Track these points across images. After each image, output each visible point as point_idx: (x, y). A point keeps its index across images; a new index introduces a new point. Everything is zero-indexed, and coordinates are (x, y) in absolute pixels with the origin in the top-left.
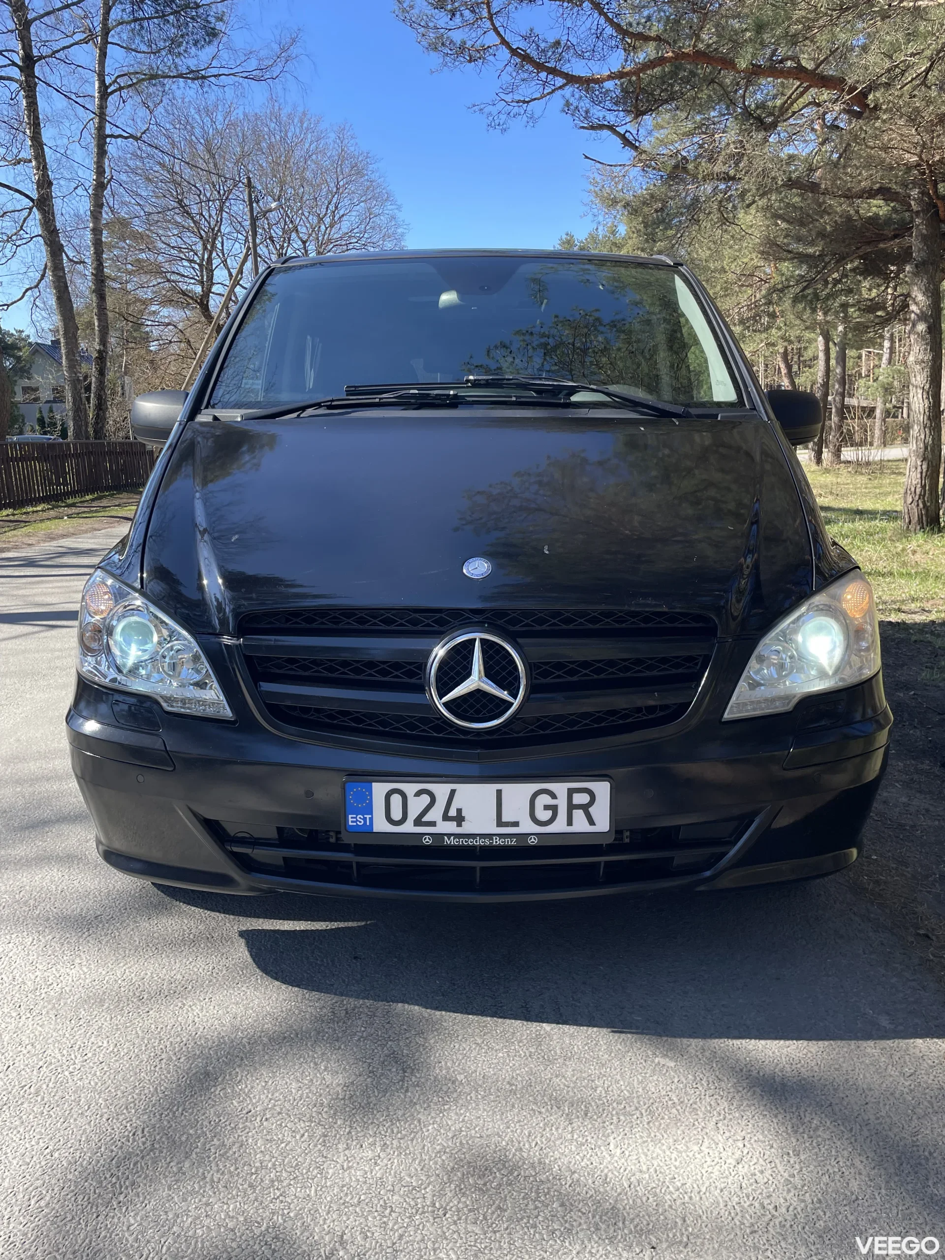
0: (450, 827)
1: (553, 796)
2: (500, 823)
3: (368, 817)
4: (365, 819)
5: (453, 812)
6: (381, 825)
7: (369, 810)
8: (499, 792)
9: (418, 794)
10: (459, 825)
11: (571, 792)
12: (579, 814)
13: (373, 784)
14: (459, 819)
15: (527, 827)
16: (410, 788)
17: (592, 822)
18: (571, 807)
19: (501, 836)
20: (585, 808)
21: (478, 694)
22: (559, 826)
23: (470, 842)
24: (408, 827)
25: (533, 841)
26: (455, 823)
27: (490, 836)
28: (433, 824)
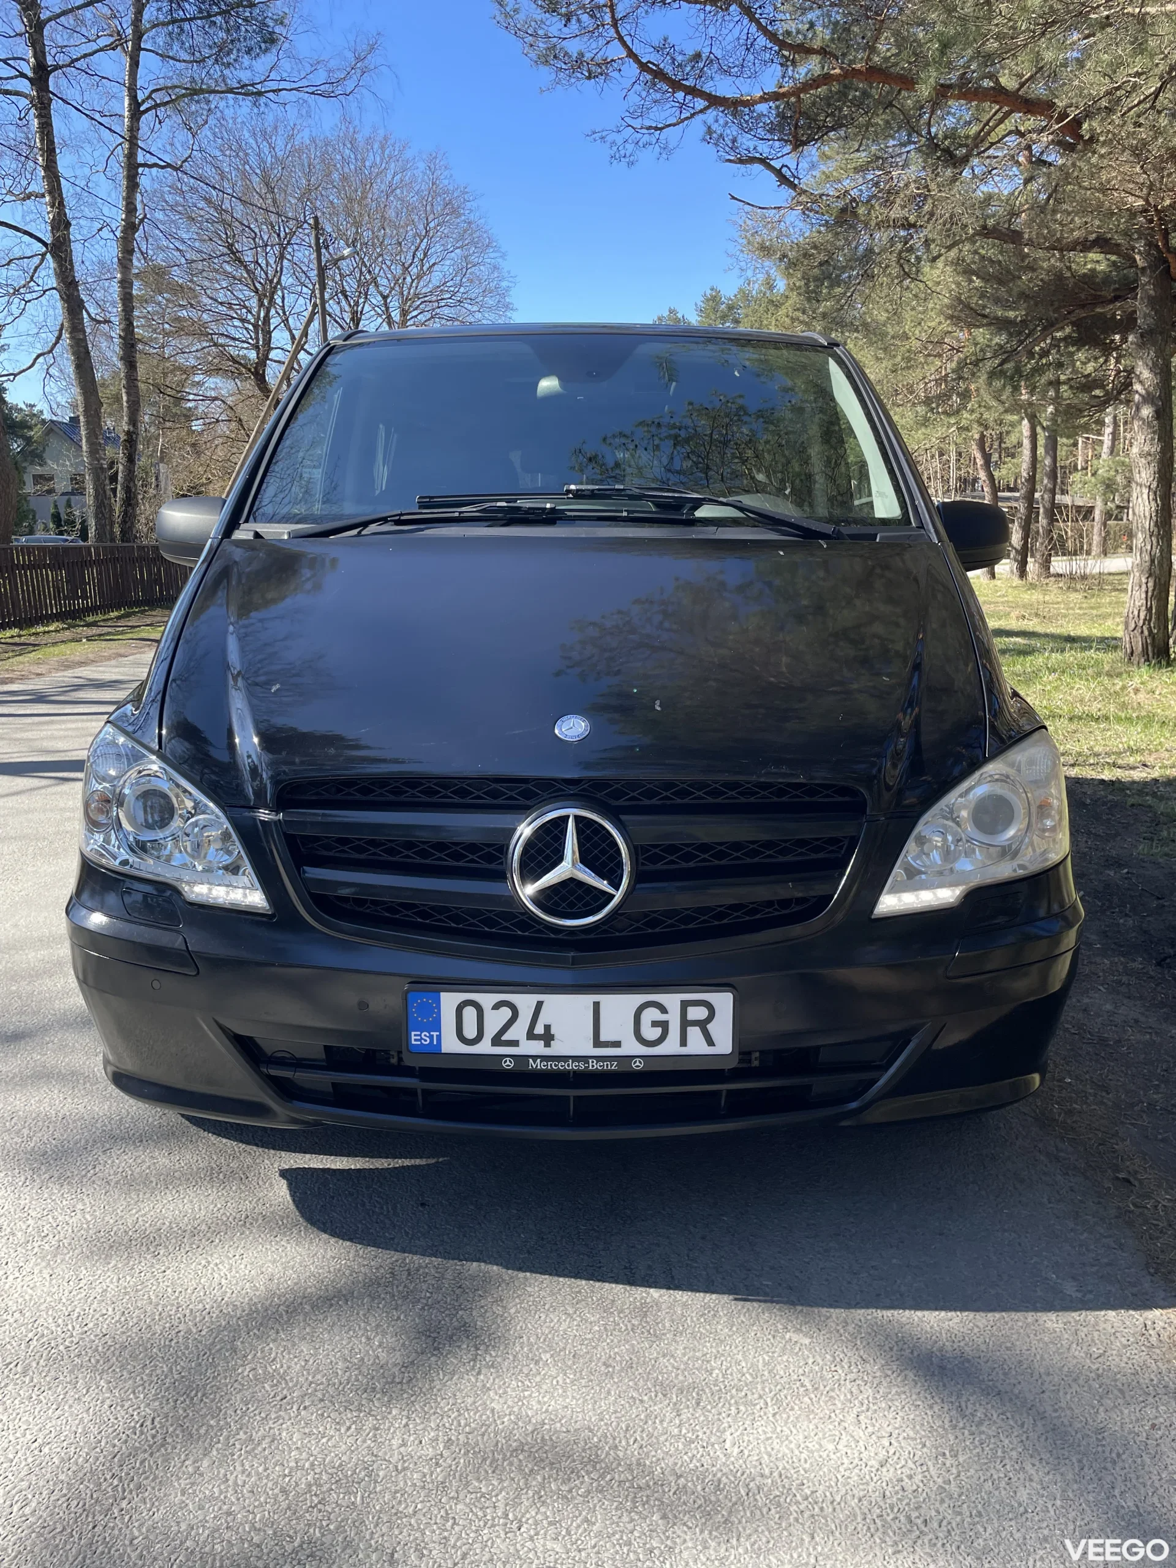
0: (536, 1048)
1: (664, 1010)
2: (597, 1043)
3: (435, 1034)
4: (431, 1037)
5: (539, 1030)
6: (451, 1044)
7: (436, 1025)
8: (597, 1005)
9: (497, 1006)
10: (546, 1046)
11: (685, 1005)
12: (694, 1033)
13: (442, 994)
14: (548, 1037)
15: (631, 1047)
16: (487, 1000)
17: (710, 1042)
18: (685, 1023)
19: (599, 1058)
20: (703, 1025)
21: (570, 884)
22: (671, 1047)
23: (561, 1066)
24: (485, 1047)
25: (638, 1065)
26: (542, 1042)
27: (585, 1059)
28: (515, 1043)
